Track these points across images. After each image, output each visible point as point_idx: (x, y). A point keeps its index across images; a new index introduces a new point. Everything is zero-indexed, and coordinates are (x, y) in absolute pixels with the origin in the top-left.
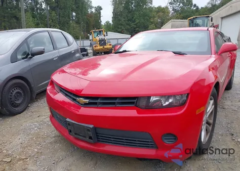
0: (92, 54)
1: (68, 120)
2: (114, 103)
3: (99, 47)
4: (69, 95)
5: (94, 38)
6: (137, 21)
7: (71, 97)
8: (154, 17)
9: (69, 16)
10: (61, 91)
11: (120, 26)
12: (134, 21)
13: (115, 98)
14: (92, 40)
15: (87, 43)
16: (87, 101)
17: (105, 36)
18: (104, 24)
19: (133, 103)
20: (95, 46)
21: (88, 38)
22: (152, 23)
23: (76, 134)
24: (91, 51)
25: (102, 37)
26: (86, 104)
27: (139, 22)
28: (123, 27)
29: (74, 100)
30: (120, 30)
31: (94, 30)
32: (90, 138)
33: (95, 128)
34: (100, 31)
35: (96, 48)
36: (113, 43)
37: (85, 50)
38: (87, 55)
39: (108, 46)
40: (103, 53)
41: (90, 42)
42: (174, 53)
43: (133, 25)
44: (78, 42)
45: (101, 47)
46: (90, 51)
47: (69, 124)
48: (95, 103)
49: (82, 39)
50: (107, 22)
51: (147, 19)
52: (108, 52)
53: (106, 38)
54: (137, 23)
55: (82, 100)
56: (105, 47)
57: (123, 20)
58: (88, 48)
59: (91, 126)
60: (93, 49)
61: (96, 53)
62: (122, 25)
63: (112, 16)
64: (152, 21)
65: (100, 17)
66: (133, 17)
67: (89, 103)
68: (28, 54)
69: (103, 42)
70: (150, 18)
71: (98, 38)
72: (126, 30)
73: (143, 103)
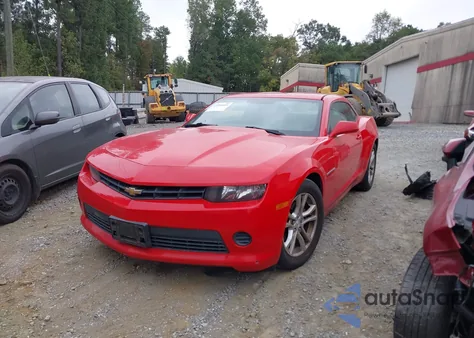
0: (145, 121)
1: (111, 217)
2: (175, 195)
3: (160, 108)
4: (115, 183)
5: (151, 91)
6: (237, 60)
7: (116, 187)
8: (269, 55)
9: (103, 43)
10: (102, 178)
11: (202, 69)
12: (232, 61)
13: (177, 188)
14: (148, 93)
15: (136, 98)
16: (139, 191)
17: (172, 87)
18: (172, 62)
19: (200, 194)
20: (153, 106)
21: (139, 88)
22: (265, 66)
23: (123, 236)
24: (144, 115)
25: (166, 89)
26: (138, 195)
27: (240, 64)
28: (209, 71)
29: (122, 190)
30: (202, 76)
31: (151, 75)
32: (143, 240)
33: (149, 227)
34: (163, 78)
35: (155, 109)
36: (189, 100)
37: (132, 112)
38: (136, 121)
39: (177, 107)
40: (168, 120)
41: (143, 97)
42: (268, 131)
43: (228, 67)
44: (120, 96)
45: (165, 108)
46: (142, 114)
47: (113, 223)
48: (151, 195)
49: (128, 89)
50: (179, 60)
51: (256, 58)
52: (177, 118)
53: (174, 90)
54: (236, 66)
55: (133, 190)
56: (172, 108)
57: (209, 56)
58: (138, 109)
59: (145, 224)
60: (147, 112)
61: (153, 119)
62: (207, 66)
63: (189, 47)
64: (265, 62)
65: (165, 47)
66: (229, 53)
67: (142, 195)
68: (30, 123)
69: (167, 99)
70: (262, 56)
71: (158, 91)
72: (214, 75)
73: (212, 195)
